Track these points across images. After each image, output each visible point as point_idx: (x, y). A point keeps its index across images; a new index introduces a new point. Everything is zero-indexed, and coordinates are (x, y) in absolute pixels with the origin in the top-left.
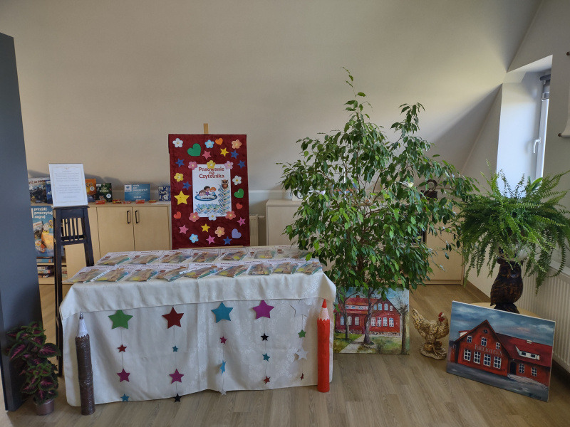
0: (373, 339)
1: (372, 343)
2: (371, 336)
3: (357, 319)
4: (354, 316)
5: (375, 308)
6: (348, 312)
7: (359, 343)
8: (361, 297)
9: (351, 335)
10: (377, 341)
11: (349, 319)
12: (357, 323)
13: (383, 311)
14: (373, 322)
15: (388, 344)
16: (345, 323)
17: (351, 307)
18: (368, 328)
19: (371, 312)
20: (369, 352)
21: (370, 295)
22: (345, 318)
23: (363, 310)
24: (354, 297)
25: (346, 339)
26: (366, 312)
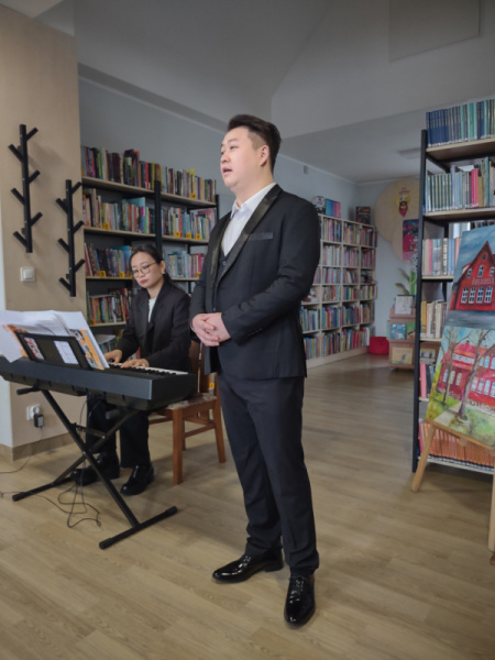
0: (469, 411)
1: (465, 418)
2: (468, 406)
3: (460, 376)
4: (458, 370)
5: (481, 364)
6: (454, 364)
7: (453, 413)
8: (471, 344)
9: (449, 399)
10: (472, 415)
11: (453, 373)
12: (458, 383)
13: (489, 370)
14: (474, 385)
15: (482, 425)
16: (448, 379)
17: (457, 357)
18: (467, 393)
19: (476, 368)
20: (461, 430)
21: (480, 342)
22: (449, 373)
23: (468, 364)
24: (464, 342)
25: (443, 404)
26: (471, 368)
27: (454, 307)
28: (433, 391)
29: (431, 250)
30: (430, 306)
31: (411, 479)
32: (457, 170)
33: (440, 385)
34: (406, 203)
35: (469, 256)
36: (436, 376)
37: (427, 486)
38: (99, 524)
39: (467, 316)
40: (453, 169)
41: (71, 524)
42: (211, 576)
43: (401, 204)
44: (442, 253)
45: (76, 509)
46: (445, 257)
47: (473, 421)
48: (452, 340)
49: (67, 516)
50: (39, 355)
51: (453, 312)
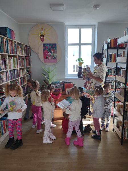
34: (43, 36)
43: (41, 36)
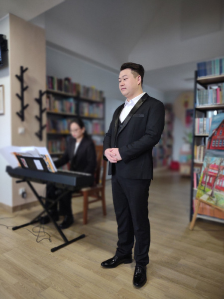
0: (215, 194)
1: (214, 197)
2: (215, 192)
3: (211, 179)
4: (211, 176)
5: (221, 173)
6: (209, 173)
7: (208, 195)
8: (216, 164)
9: (207, 189)
10: (217, 196)
12: (210, 181)
14: (218, 182)
15: (221, 200)
16: (206, 180)
17: (210, 170)
18: (215, 186)
19: (218, 175)
20: (212, 202)
21: (220, 163)
22: (207, 177)
23: (215, 173)
24: (213, 164)
25: (204, 191)
26: (216, 175)
27: (209, 148)
28: (200, 185)
29: (199, 123)
30: (198, 148)
31: (189, 225)
32: (211, 88)
33: (203, 182)
35: (216, 126)
36: (201, 179)
37: (197, 228)
38: (50, 241)
39: (214, 152)
40: (209, 87)
41: (38, 241)
42: (100, 265)
44: (204, 124)
45: (41, 234)
46: (205, 126)
47: (217, 198)
48: (208, 163)
49: (36, 237)
50: (26, 166)
51: (208, 150)
